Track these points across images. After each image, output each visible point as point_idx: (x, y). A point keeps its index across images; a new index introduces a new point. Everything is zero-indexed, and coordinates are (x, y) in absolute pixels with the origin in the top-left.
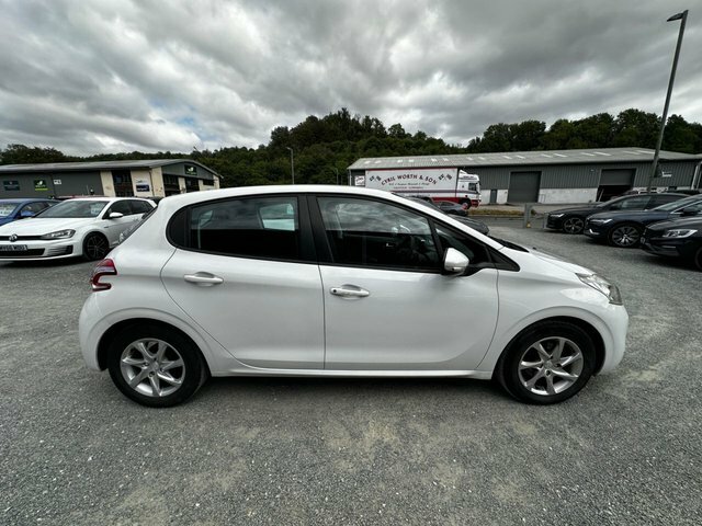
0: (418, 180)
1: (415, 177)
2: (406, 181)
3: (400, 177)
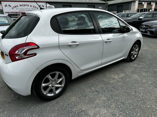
0: (29, 7)
1: (28, 5)
2: (24, 7)
3: (21, 6)
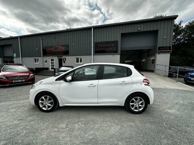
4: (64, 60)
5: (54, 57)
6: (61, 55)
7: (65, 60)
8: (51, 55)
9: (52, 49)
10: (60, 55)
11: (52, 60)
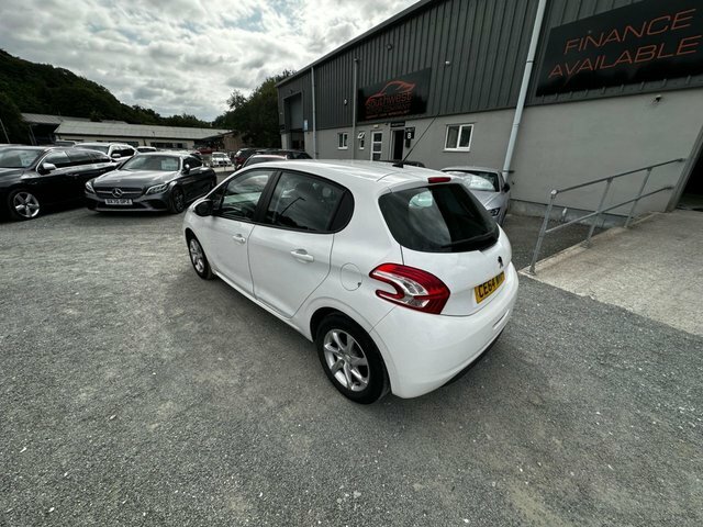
4: (409, 135)
5: (383, 126)
6: (400, 118)
7: (413, 137)
8: (377, 118)
9: (379, 95)
10: (400, 115)
11: (378, 137)
